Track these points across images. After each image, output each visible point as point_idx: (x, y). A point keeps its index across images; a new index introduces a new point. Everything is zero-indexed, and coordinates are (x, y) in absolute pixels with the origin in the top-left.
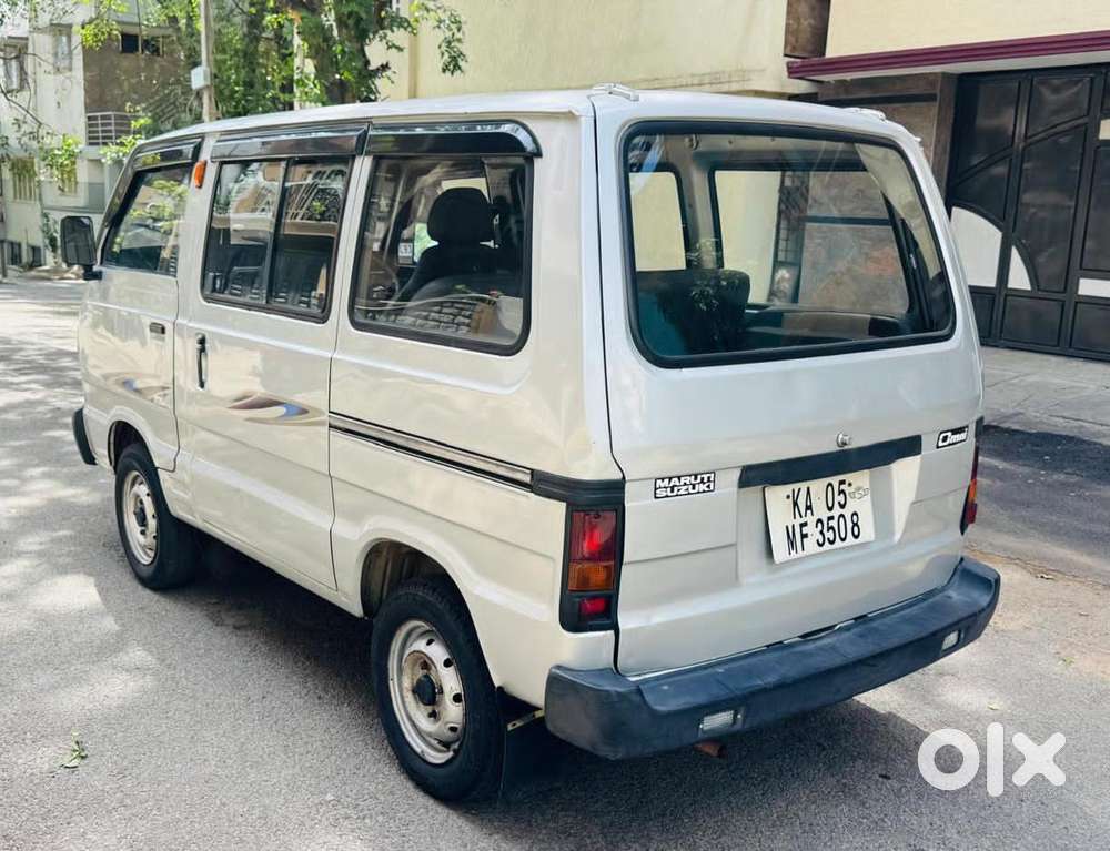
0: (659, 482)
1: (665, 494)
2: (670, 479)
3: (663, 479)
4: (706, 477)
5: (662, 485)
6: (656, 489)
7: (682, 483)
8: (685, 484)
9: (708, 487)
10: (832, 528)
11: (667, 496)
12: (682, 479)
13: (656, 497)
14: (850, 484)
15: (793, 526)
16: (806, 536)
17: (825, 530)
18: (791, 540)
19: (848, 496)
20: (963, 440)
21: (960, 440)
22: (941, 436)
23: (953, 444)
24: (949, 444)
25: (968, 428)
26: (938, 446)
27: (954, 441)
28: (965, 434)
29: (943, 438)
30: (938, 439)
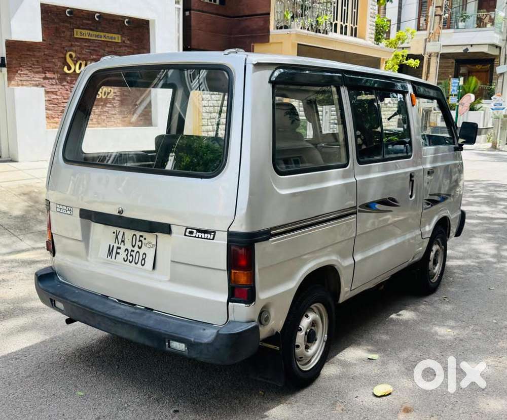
1: (59, 210)
2: (60, 205)
3: (58, 205)
4: (70, 210)
6: (57, 208)
7: (63, 208)
9: (71, 213)
10: (132, 256)
11: (59, 212)
14: (145, 239)
15: (113, 246)
16: (119, 253)
17: (129, 255)
18: (110, 252)
19: (143, 244)
20: (210, 239)
21: (206, 237)
22: (188, 230)
23: (198, 237)
24: (195, 237)
25: (215, 232)
26: (185, 235)
27: (200, 236)
28: (212, 236)
29: (190, 232)
30: (186, 232)
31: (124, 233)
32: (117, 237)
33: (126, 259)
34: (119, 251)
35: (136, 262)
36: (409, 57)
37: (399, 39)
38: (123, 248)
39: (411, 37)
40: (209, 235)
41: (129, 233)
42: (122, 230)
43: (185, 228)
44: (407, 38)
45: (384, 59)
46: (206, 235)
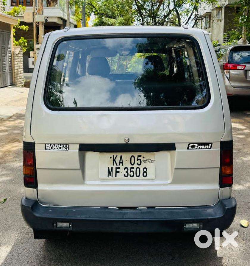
0: (47, 145)
1: (49, 149)
2: (51, 144)
3: (48, 144)
4: (65, 146)
5: (48, 146)
6: (46, 147)
7: (55, 146)
8: (57, 147)
9: (66, 149)
10: (133, 172)
11: (50, 150)
12: (55, 145)
13: (46, 150)
14: (144, 157)
15: (112, 168)
16: (119, 172)
17: (129, 172)
18: (110, 172)
19: (142, 162)
20: (208, 149)
21: (205, 148)
22: (191, 145)
23: (199, 149)
24: (197, 149)
25: (212, 144)
26: (188, 149)
27: (201, 148)
28: (210, 146)
29: (192, 146)
30: (189, 146)
31: (121, 157)
32: (114, 160)
33: (126, 175)
34: (118, 170)
35: (138, 175)
36: (22, 23)
37: (15, 12)
38: (122, 167)
39: (23, 11)
40: (208, 146)
41: (126, 156)
42: (119, 155)
43: (188, 144)
44: (20, 11)
45: (12, 25)
46: (206, 146)
